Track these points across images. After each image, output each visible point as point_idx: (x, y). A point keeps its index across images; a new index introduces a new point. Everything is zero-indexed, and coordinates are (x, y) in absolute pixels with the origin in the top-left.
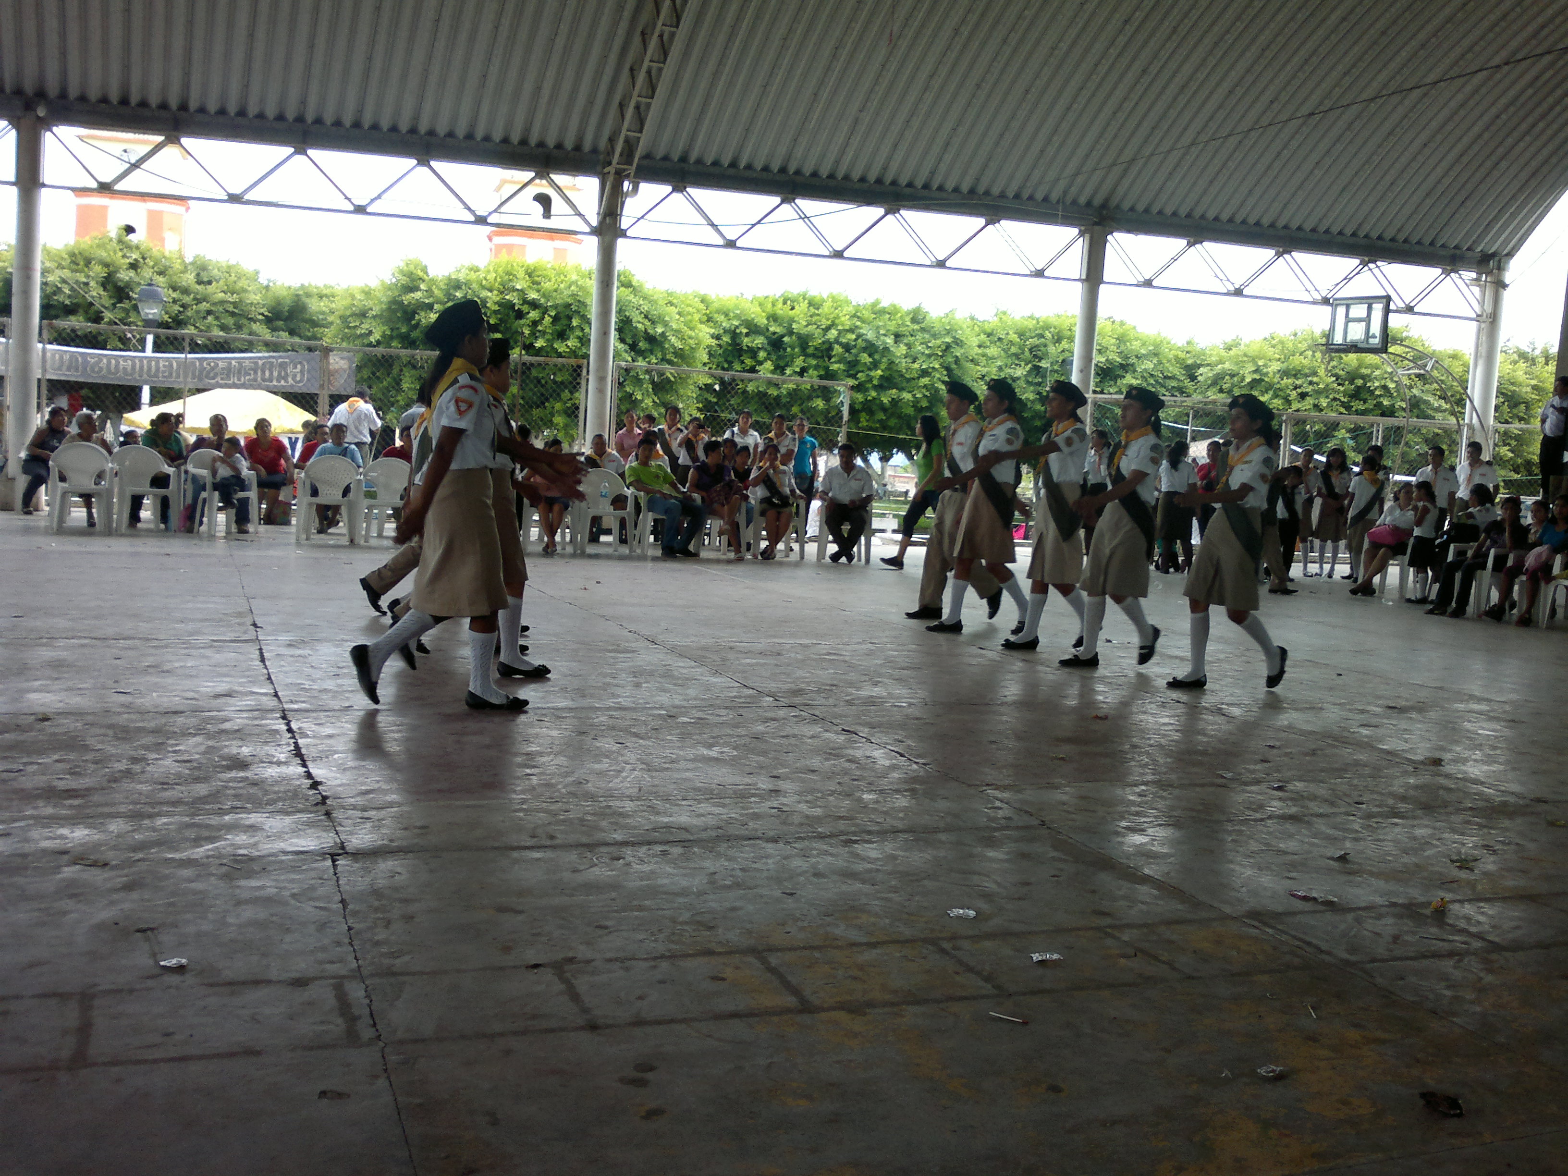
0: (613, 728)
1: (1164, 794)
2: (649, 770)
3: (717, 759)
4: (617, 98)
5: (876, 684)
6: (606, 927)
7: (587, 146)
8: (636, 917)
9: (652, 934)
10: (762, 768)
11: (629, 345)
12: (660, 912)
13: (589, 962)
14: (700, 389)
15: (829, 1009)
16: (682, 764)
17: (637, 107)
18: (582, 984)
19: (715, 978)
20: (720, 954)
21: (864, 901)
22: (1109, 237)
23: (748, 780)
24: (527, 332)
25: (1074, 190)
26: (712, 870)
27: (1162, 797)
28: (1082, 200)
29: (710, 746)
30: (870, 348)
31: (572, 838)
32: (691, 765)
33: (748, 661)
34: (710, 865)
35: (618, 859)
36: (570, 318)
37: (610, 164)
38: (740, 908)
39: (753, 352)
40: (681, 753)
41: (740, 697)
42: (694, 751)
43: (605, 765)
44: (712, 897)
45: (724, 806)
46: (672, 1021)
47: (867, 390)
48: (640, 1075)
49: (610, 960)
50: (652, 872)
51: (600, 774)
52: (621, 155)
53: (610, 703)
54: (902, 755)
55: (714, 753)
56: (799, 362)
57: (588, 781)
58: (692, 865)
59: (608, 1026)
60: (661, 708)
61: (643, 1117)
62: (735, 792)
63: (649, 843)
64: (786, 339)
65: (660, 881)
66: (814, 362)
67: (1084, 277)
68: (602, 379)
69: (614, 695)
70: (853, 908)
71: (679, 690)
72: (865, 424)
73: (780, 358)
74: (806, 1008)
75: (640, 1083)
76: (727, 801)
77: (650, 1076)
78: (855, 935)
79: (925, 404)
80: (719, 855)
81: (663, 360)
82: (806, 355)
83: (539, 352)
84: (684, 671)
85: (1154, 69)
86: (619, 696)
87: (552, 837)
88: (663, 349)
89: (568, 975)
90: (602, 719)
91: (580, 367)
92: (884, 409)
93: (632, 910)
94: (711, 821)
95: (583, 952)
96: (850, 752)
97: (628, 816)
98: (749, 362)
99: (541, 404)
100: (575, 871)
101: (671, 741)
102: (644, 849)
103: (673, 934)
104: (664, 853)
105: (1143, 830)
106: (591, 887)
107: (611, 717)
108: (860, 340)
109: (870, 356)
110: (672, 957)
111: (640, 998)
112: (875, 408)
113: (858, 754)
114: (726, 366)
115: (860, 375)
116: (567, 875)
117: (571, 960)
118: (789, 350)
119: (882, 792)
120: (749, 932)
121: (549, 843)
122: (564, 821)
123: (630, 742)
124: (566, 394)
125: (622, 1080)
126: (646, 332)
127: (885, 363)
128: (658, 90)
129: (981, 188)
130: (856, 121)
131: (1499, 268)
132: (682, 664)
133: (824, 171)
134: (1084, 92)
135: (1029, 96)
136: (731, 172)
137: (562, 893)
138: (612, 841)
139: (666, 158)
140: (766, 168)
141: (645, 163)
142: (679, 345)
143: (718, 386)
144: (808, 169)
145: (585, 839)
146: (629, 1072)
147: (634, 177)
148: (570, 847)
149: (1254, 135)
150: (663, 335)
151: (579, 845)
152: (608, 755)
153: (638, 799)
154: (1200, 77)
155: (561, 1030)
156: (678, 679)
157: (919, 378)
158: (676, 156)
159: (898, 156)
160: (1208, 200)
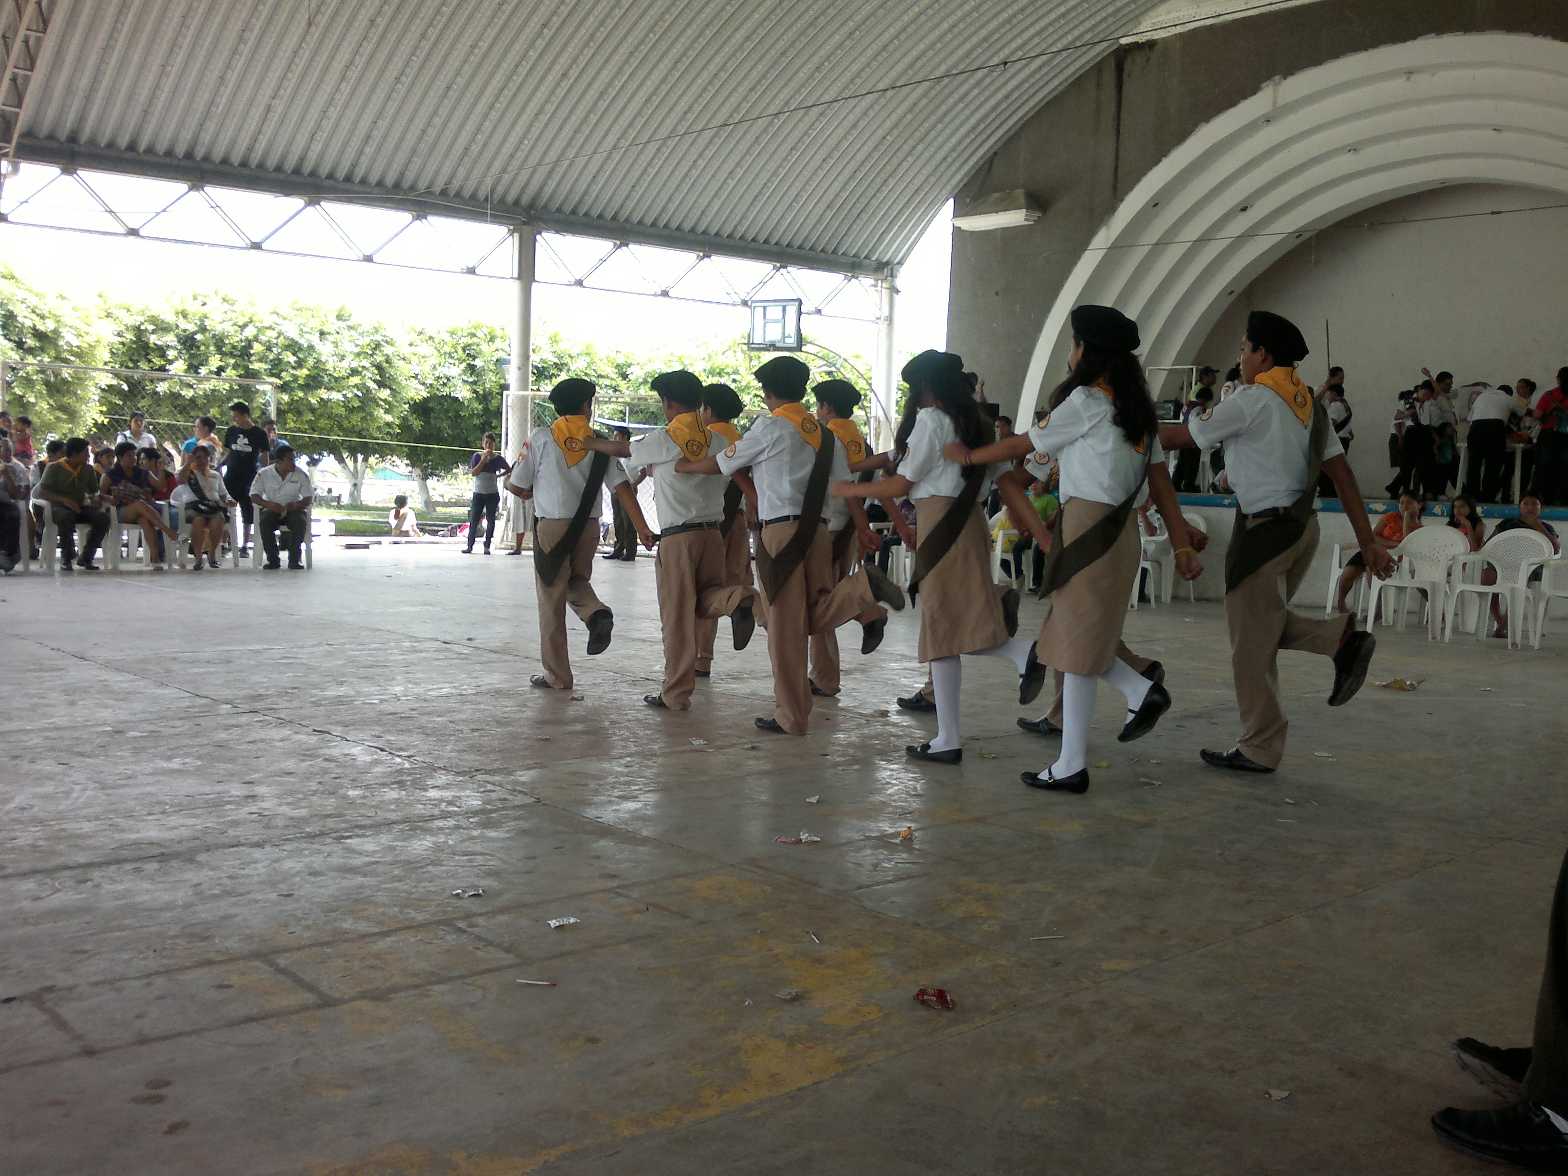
0: (52, 749)
1: (649, 763)
2: (103, 789)
3: (179, 771)
5: (341, 684)
6: (84, 952)
8: (118, 937)
9: (140, 952)
10: (232, 775)
11: (15, 342)
12: (146, 930)
13: (70, 989)
14: (103, 390)
15: (353, 999)
16: (141, 779)
17: (14, 79)
18: (68, 1011)
19: (220, 987)
20: (221, 962)
21: (368, 892)
22: (538, 237)
23: (219, 788)
25: (500, 190)
26: (196, 881)
27: (647, 766)
28: (510, 199)
29: (169, 759)
30: (293, 346)
31: (26, 866)
32: (151, 779)
33: (195, 670)
34: (193, 876)
35: (85, 881)
38: (236, 916)
39: (161, 351)
40: (138, 768)
41: (194, 707)
42: (151, 765)
43: (49, 788)
44: (201, 907)
45: (196, 816)
46: (179, 1035)
47: (292, 389)
48: (154, 1092)
49: (96, 984)
50: (127, 890)
51: (46, 797)
53: (44, 723)
54: (382, 750)
55: (175, 764)
56: (215, 362)
57: (32, 806)
58: (173, 879)
59: (108, 1049)
60: (105, 724)
61: (166, 1133)
62: (207, 802)
63: (118, 862)
64: (199, 337)
65: (139, 899)
66: (232, 361)
67: (516, 275)
69: (45, 716)
70: (357, 901)
71: (123, 704)
72: (292, 425)
73: (192, 356)
74: (328, 1003)
75: (158, 1100)
76: (199, 811)
77: (163, 1091)
78: (363, 927)
79: (357, 404)
80: (201, 865)
81: (57, 358)
82: (223, 354)
84: (123, 685)
85: (574, 73)
86: (52, 716)
88: (56, 346)
89: (49, 1004)
90: (36, 741)
92: (313, 410)
93: (112, 931)
94: (184, 833)
95: (63, 979)
96: (327, 751)
97: (90, 837)
98: (158, 361)
100: (37, 899)
101: (122, 757)
102: (114, 867)
103: (164, 949)
104: (137, 870)
105: (636, 797)
106: (57, 914)
107: (47, 738)
108: (282, 338)
109: (294, 354)
110: (166, 972)
111: (139, 1016)
112: (302, 408)
113: (335, 752)
114: (131, 365)
115: (283, 374)
116: (27, 904)
117: (50, 989)
118: (203, 348)
119: (367, 787)
120: (250, 937)
122: (13, 849)
123: (76, 761)
125: (135, 1100)
126: (34, 328)
127: (311, 362)
128: (39, 62)
129: (406, 184)
130: (269, 108)
131: (892, 276)
132: (120, 679)
133: (236, 159)
134: (506, 92)
135: (451, 93)
136: (130, 155)
137: (25, 922)
138: (71, 863)
139: (51, 137)
140: (169, 153)
141: (26, 141)
142: (75, 342)
143: (125, 387)
144: (217, 156)
145: (41, 865)
146: (142, 1091)
147: (14, 157)
148: (24, 875)
149: (671, 143)
150: (56, 332)
151: (34, 872)
152: (50, 777)
153: (96, 818)
154: (618, 84)
155: (54, 1060)
156: (119, 693)
157: (348, 377)
158: (63, 135)
159: (317, 147)
160: (631, 204)
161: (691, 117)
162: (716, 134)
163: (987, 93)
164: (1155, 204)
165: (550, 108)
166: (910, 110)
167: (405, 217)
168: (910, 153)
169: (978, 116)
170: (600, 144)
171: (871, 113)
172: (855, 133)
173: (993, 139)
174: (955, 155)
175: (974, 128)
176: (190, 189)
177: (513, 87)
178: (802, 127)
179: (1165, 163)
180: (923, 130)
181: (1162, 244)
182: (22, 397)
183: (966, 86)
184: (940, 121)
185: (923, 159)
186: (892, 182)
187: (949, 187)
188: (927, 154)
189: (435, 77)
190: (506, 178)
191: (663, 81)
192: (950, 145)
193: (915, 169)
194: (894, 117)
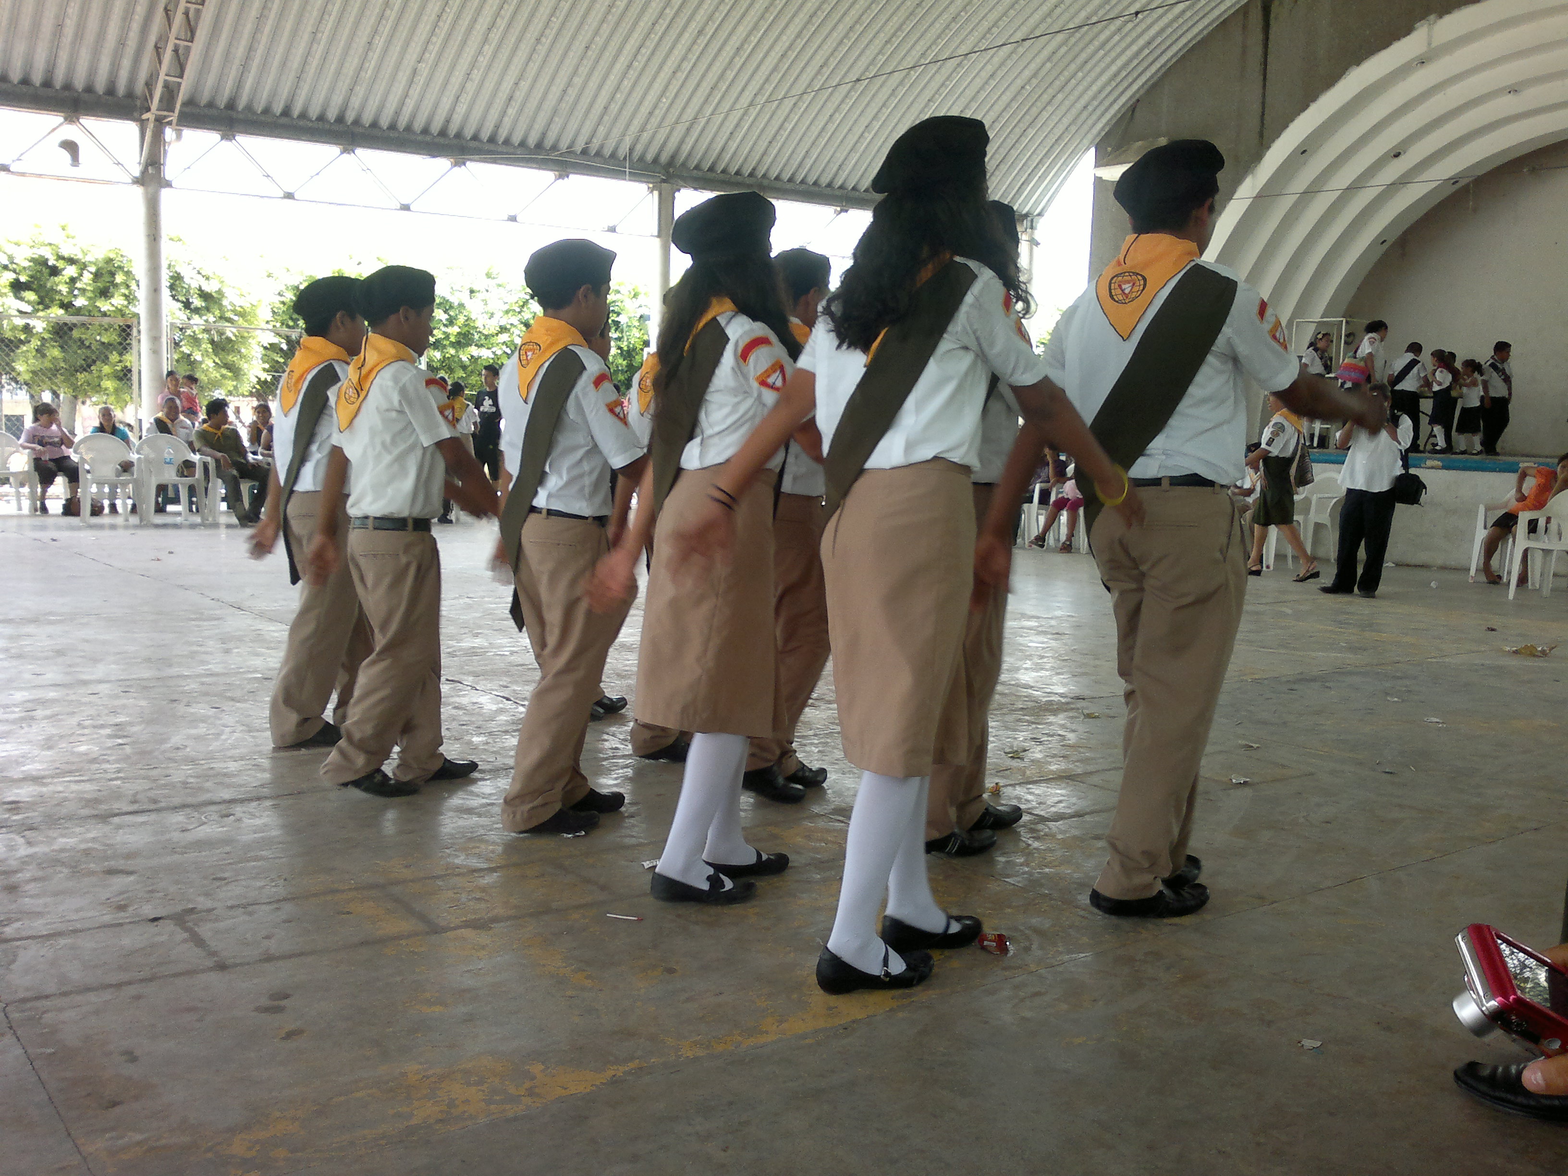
0: (207, 694)
2: (250, 731)
4: (152, 39)
5: (476, 635)
6: (225, 879)
7: (121, 90)
8: (254, 867)
9: (272, 880)
11: (183, 302)
12: (279, 861)
13: (209, 911)
14: (265, 348)
15: (455, 928)
17: (176, 51)
18: (205, 930)
19: (340, 914)
20: (343, 892)
21: (482, 832)
22: (677, 194)
24: (64, 289)
25: (639, 148)
28: (649, 157)
31: (177, 801)
35: (228, 816)
36: (113, 274)
37: (148, 110)
43: (202, 729)
46: (302, 954)
47: (444, 347)
48: (276, 1003)
49: (231, 907)
50: (265, 825)
51: (198, 738)
52: (161, 101)
53: (200, 669)
54: (508, 699)
57: (186, 746)
59: (236, 965)
60: (255, 672)
61: (283, 1038)
63: (258, 799)
65: (275, 833)
67: (656, 233)
68: (155, 339)
69: (203, 662)
70: (471, 839)
74: (435, 930)
75: (277, 1010)
77: (283, 1003)
78: (475, 863)
81: (222, 318)
83: (79, 311)
84: (276, 634)
85: (710, 31)
86: (208, 663)
87: (155, 802)
88: (221, 307)
89: (190, 924)
90: (193, 686)
91: (129, 327)
92: (464, 367)
93: (248, 861)
95: (203, 903)
96: (457, 699)
97: (235, 776)
99: (86, 367)
100: (184, 831)
102: (254, 804)
104: (276, 807)
106: (201, 845)
107: (203, 684)
109: (445, 312)
110: (295, 898)
111: (268, 937)
112: (453, 365)
113: (464, 701)
116: (176, 836)
117: (192, 911)
119: (491, 734)
121: (152, 807)
122: (165, 785)
123: (227, 706)
124: (114, 357)
125: (259, 1009)
126: (200, 289)
127: (461, 320)
128: (198, 33)
129: (548, 143)
130: (415, 72)
131: (1032, 228)
132: (273, 628)
133: (384, 122)
134: (643, 51)
135: (590, 53)
136: (284, 120)
137: (174, 851)
138: (219, 800)
139: (211, 105)
140: (321, 118)
141: (187, 110)
142: (238, 302)
143: (284, 347)
144: (367, 119)
145: (190, 800)
146: (264, 1002)
147: (177, 125)
148: (175, 809)
149: (808, 98)
150: (219, 292)
151: (184, 806)
152: (204, 719)
153: (242, 759)
154: (754, 40)
155: (190, 973)
156: (271, 642)
157: (497, 334)
158: (222, 102)
159: (461, 109)
160: (768, 160)
161: (826, 72)
162: (852, 88)
163: (1129, 39)
164: (1303, 152)
165: (687, 66)
166: (1049, 59)
167: (549, 175)
168: (1049, 103)
169: (1119, 63)
170: (737, 99)
171: (1010, 63)
172: (993, 83)
173: (1135, 87)
174: (1095, 103)
175: (1115, 75)
176: (342, 153)
177: (650, 44)
178: (939, 79)
179: (1313, 108)
180: (1062, 78)
181: (1310, 193)
182: (189, 355)
183: (1107, 33)
184: (1080, 68)
185: (1063, 109)
186: (1031, 132)
187: (1090, 136)
188: (1067, 103)
189: (573, 38)
190: (646, 136)
191: (799, 35)
192: (1090, 93)
193: (1055, 119)
194: (1033, 66)
